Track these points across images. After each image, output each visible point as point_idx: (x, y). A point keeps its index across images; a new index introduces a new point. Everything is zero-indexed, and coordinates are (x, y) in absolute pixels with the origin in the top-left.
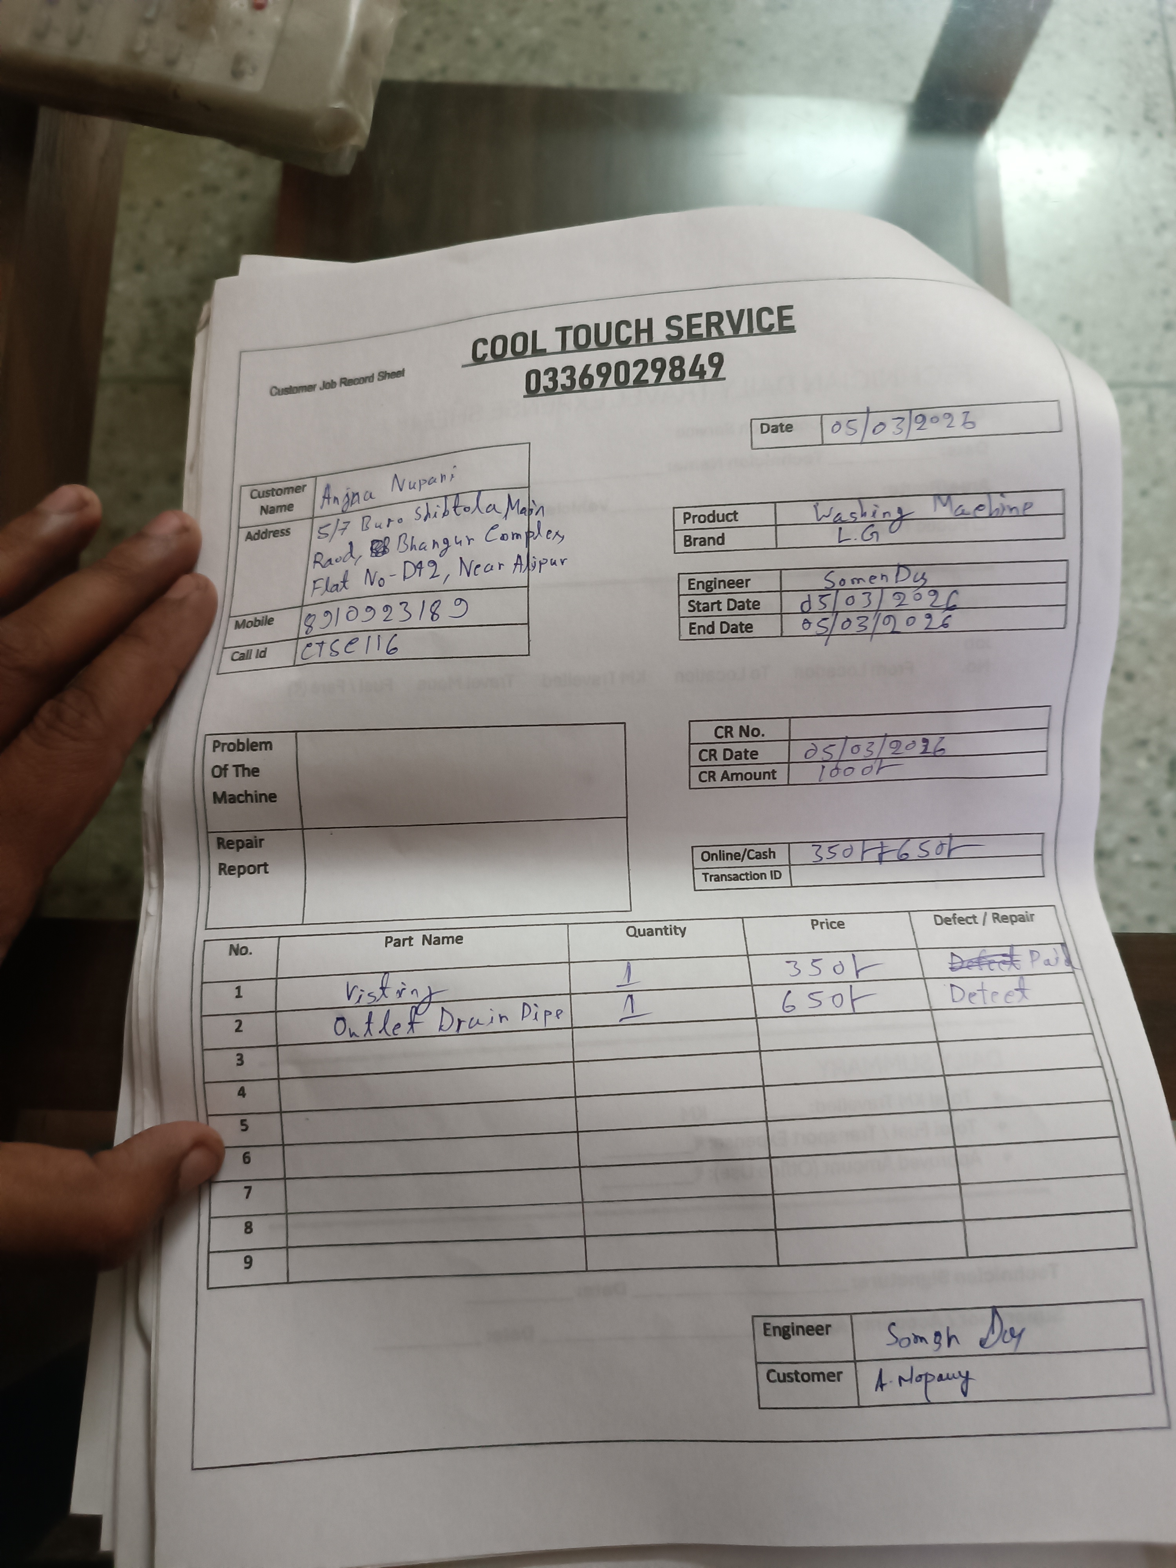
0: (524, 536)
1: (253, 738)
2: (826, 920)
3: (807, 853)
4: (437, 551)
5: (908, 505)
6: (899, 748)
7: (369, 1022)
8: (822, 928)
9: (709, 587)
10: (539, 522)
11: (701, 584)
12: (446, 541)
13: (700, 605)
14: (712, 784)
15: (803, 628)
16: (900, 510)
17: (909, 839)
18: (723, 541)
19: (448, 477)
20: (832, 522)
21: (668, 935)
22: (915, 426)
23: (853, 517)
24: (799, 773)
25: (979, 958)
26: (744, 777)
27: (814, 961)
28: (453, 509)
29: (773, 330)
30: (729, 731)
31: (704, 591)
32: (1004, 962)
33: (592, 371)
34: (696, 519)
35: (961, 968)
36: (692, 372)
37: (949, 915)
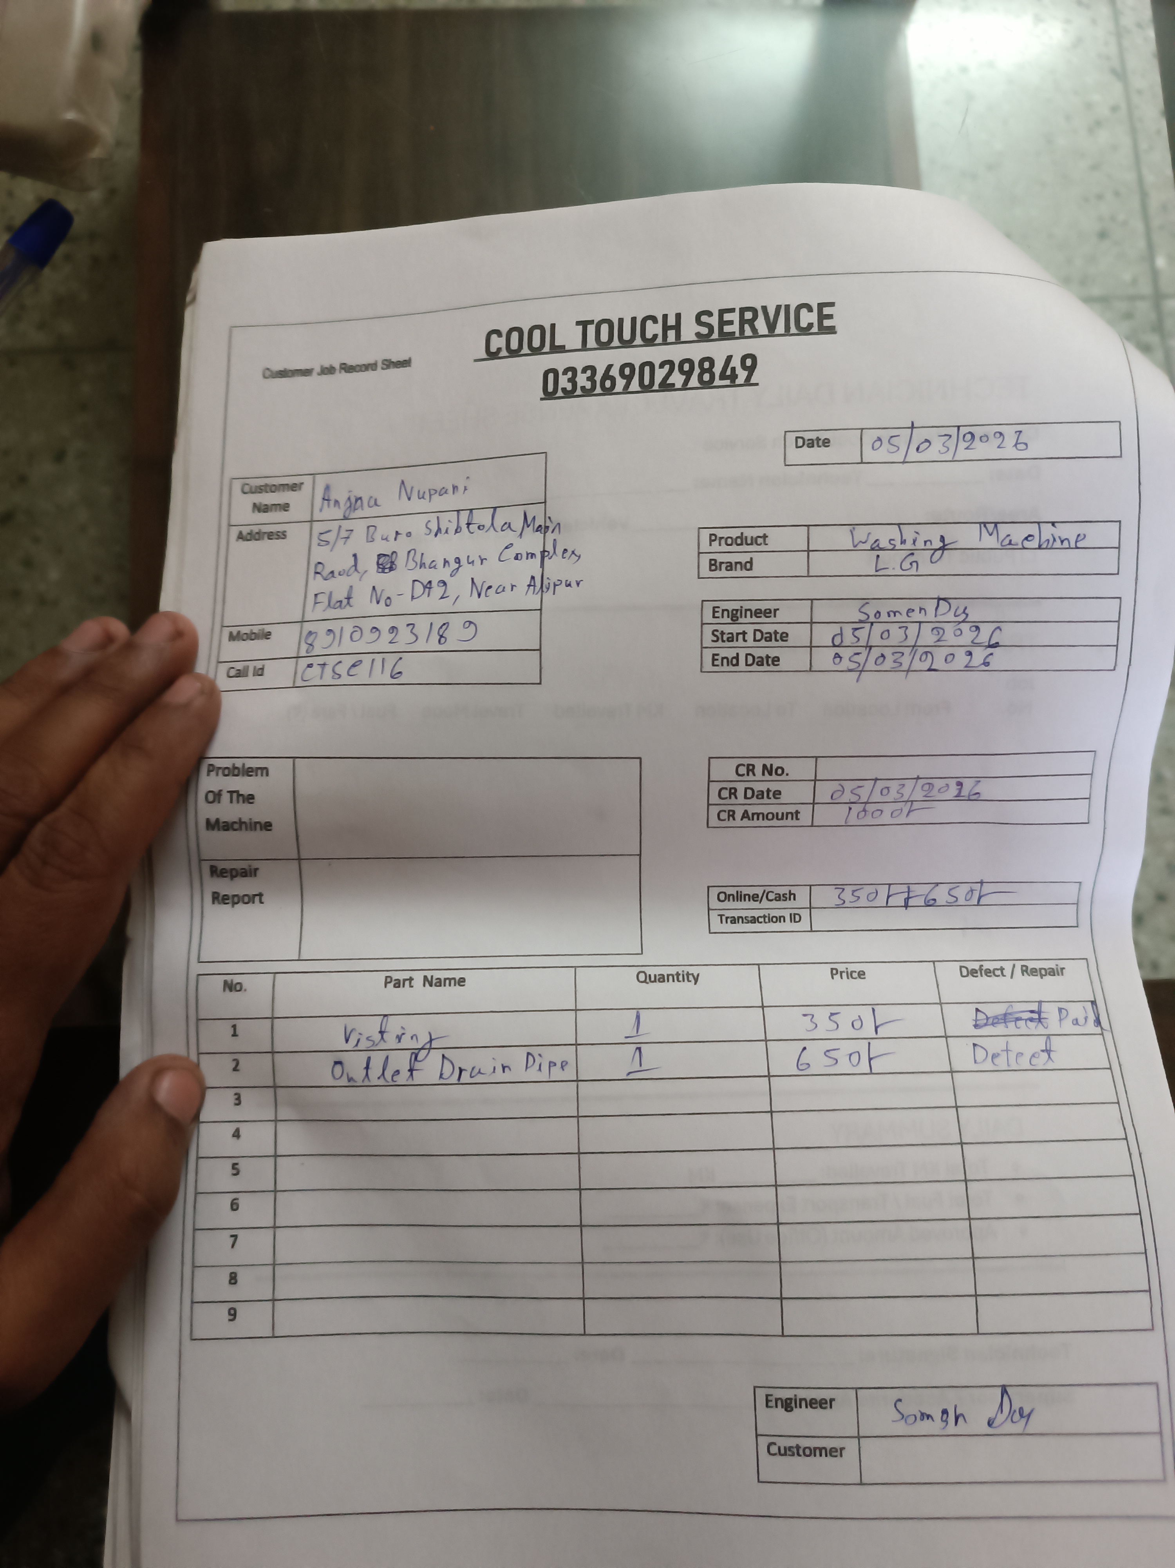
0: (539, 556)
1: (250, 763)
2: (847, 969)
3: (830, 896)
4: (448, 570)
5: (952, 534)
6: (931, 791)
7: (367, 1068)
8: (842, 978)
9: (734, 616)
10: (555, 540)
11: (726, 613)
12: (458, 560)
13: (724, 635)
14: (732, 823)
15: (834, 662)
16: (942, 539)
17: (937, 884)
18: (751, 566)
19: (461, 489)
20: (870, 549)
21: (680, 981)
22: (962, 445)
23: (892, 544)
24: (824, 814)
25: (1005, 1015)
26: (765, 817)
27: (832, 1014)
28: (466, 526)
29: (812, 331)
30: (751, 769)
31: (729, 620)
32: (1031, 1020)
33: (615, 372)
34: (723, 541)
35: (986, 1025)
36: (723, 376)
37: (976, 966)
